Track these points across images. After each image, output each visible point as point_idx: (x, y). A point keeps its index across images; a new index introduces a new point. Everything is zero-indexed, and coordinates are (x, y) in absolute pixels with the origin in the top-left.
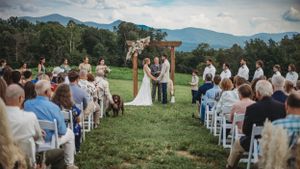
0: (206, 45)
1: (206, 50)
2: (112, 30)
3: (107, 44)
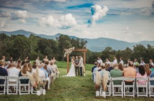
0: (110, 48)
1: (110, 51)
2: (55, 40)
3: (52, 48)
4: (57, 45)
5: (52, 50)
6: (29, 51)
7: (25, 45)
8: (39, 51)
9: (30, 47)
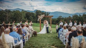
0: (61, 16)
1: (61, 18)
3: (33, 16)
4: (35, 15)
5: (33, 18)
6: (22, 18)
7: (19, 15)
8: (26, 18)
9: (22, 16)
